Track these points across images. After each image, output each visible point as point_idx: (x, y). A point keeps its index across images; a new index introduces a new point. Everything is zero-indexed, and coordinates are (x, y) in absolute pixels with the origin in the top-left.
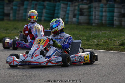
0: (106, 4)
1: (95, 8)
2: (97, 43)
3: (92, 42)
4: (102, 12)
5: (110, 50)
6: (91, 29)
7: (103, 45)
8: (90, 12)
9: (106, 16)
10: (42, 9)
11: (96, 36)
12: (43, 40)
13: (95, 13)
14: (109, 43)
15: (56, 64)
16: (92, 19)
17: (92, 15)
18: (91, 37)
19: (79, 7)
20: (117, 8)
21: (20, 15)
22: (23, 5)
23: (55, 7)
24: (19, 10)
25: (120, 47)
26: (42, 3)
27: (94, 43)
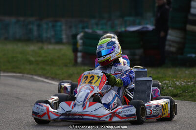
12: (97, 77)
15: (127, 120)
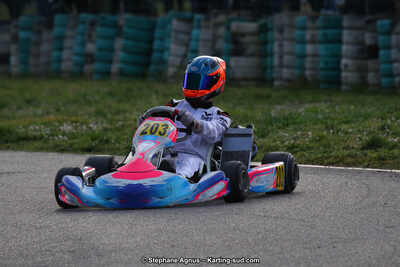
0: (314, 19)
1: (281, 31)
2: (292, 142)
3: (275, 141)
4: (303, 42)
5: (333, 164)
6: (269, 96)
7: (312, 148)
8: (265, 43)
9: (315, 55)
10: (112, 38)
11: (286, 119)
13: (281, 46)
14: (332, 143)
16: (272, 67)
17: (272, 55)
18: (270, 123)
19: (228, 28)
20: (351, 28)
21: (42, 59)
22: (50, 25)
23: (152, 30)
24: (38, 44)
25: (366, 154)
26: (110, 18)
27: (283, 142)
